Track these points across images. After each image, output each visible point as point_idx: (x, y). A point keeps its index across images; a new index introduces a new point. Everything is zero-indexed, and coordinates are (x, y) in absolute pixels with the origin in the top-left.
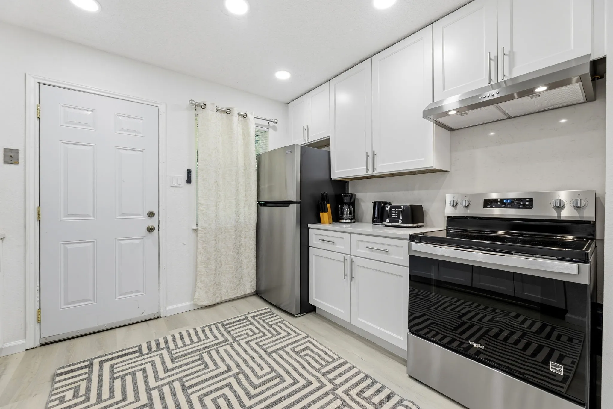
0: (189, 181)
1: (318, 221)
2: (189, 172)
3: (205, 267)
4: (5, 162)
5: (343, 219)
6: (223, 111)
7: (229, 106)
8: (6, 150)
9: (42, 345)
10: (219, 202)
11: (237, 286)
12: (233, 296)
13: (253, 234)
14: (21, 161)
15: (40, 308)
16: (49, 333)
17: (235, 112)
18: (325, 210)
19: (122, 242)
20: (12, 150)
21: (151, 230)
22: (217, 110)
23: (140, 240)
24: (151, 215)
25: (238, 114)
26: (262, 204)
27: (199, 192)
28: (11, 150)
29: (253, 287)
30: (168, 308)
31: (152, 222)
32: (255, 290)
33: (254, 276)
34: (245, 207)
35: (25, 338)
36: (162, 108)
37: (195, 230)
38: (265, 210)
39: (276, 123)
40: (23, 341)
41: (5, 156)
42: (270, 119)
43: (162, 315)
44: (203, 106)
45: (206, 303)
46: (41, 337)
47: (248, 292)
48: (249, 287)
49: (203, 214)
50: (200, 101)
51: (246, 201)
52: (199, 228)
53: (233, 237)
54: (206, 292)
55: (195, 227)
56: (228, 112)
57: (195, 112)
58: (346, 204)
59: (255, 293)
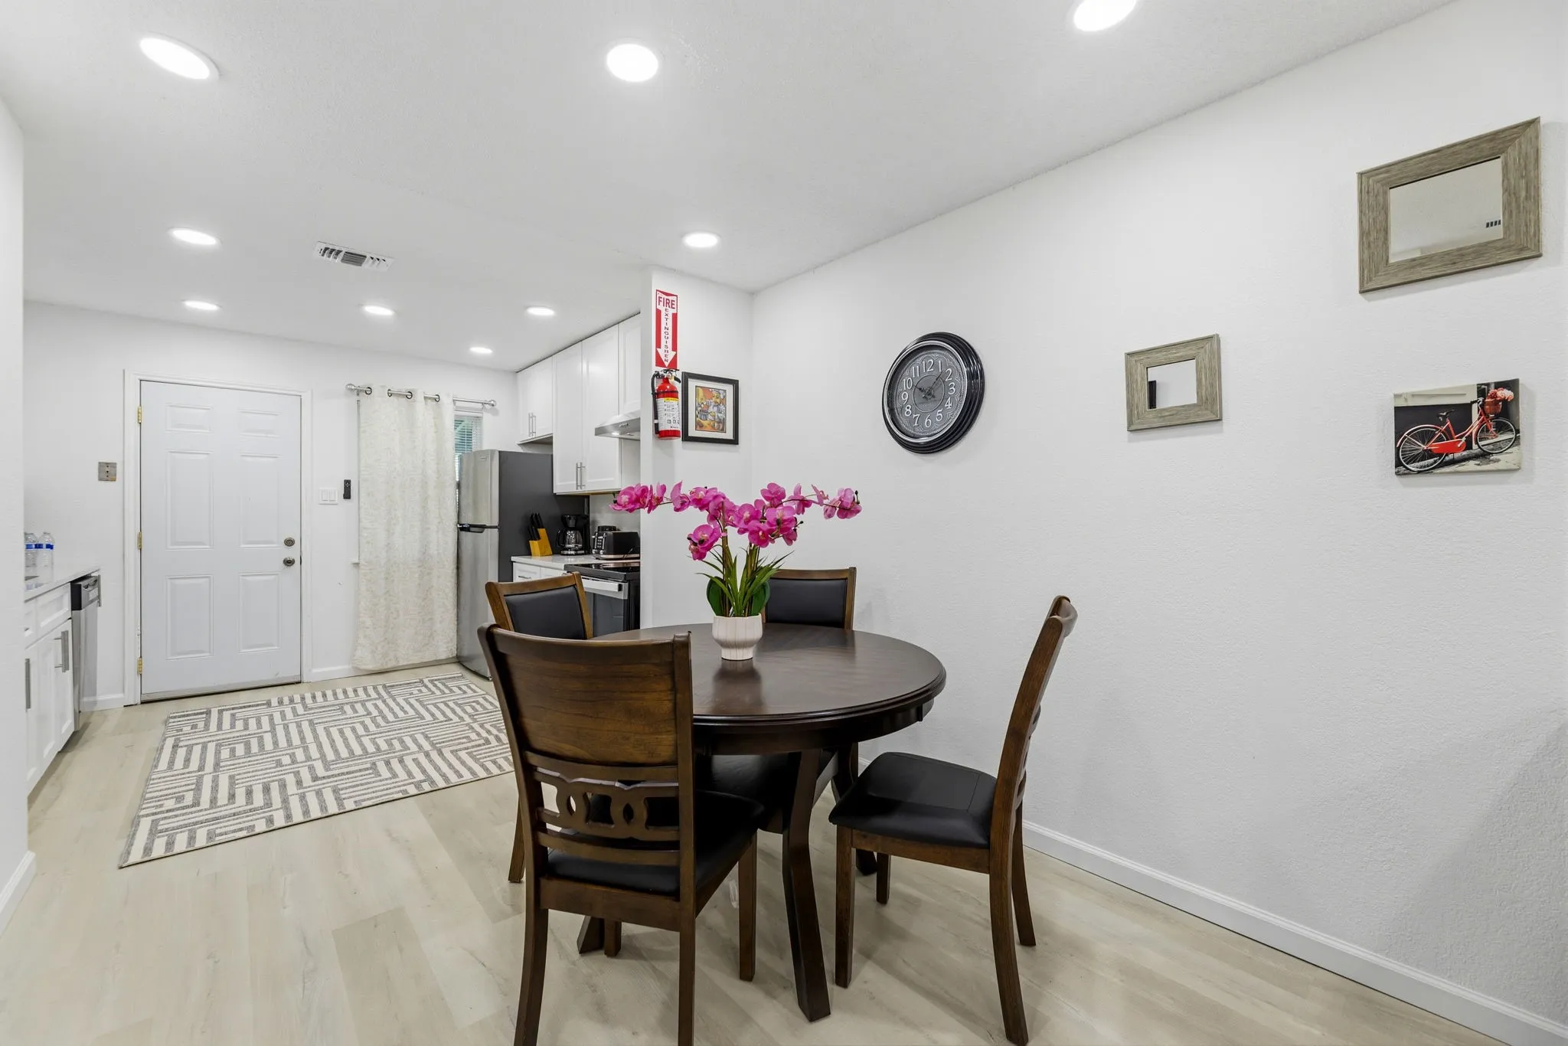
0: (347, 495)
1: (529, 553)
2: (347, 483)
3: (371, 617)
4: (100, 479)
5: (567, 549)
6: (399, 395)
7: (410, 388)
8: (101, 465)
9: (143, 703)
10: (394, 524)
11: (423, 646)
12: (416, 660)
13: (450, 571)
14: (119, 476)
15: (141, 657)
16: (153, 689)
17: (419, 397)
18: (537, 537)
19: (248, 578)
20: (107, 463)
21: (289, 563)
22: (390, 395)
23: (273, 577)
24: (289, 543)
25: (425, 398)
26: (463, 528)
27: (362, 511)
28: (107, 465)
29: (451, 649)
30: (315, 671)
31: (291, 553)
32: (455, 655)
33: (453, 634)
34: (437, 532)
35: (124, 691)
36: (306, 397)
37: (357, 565)
38: (467, 537)
39: (493, 405)
40: (120, 695)
41: (100, 472)
42: (483, 400)
43: (305, 679)
44: (369, 391)
45: (371, 667)
46: (143, 692)
47: (443, 656)
48: (446, 649)
49: (368, 542)
50: (361, 383)
51: (439, 523)
52: (362, 562)
53: (417, 575)
54: (373, 652)
55: (357, 561)
56: (410, 395)
57: (357, 398)
58: (571, 529)
59: (456, 660)
